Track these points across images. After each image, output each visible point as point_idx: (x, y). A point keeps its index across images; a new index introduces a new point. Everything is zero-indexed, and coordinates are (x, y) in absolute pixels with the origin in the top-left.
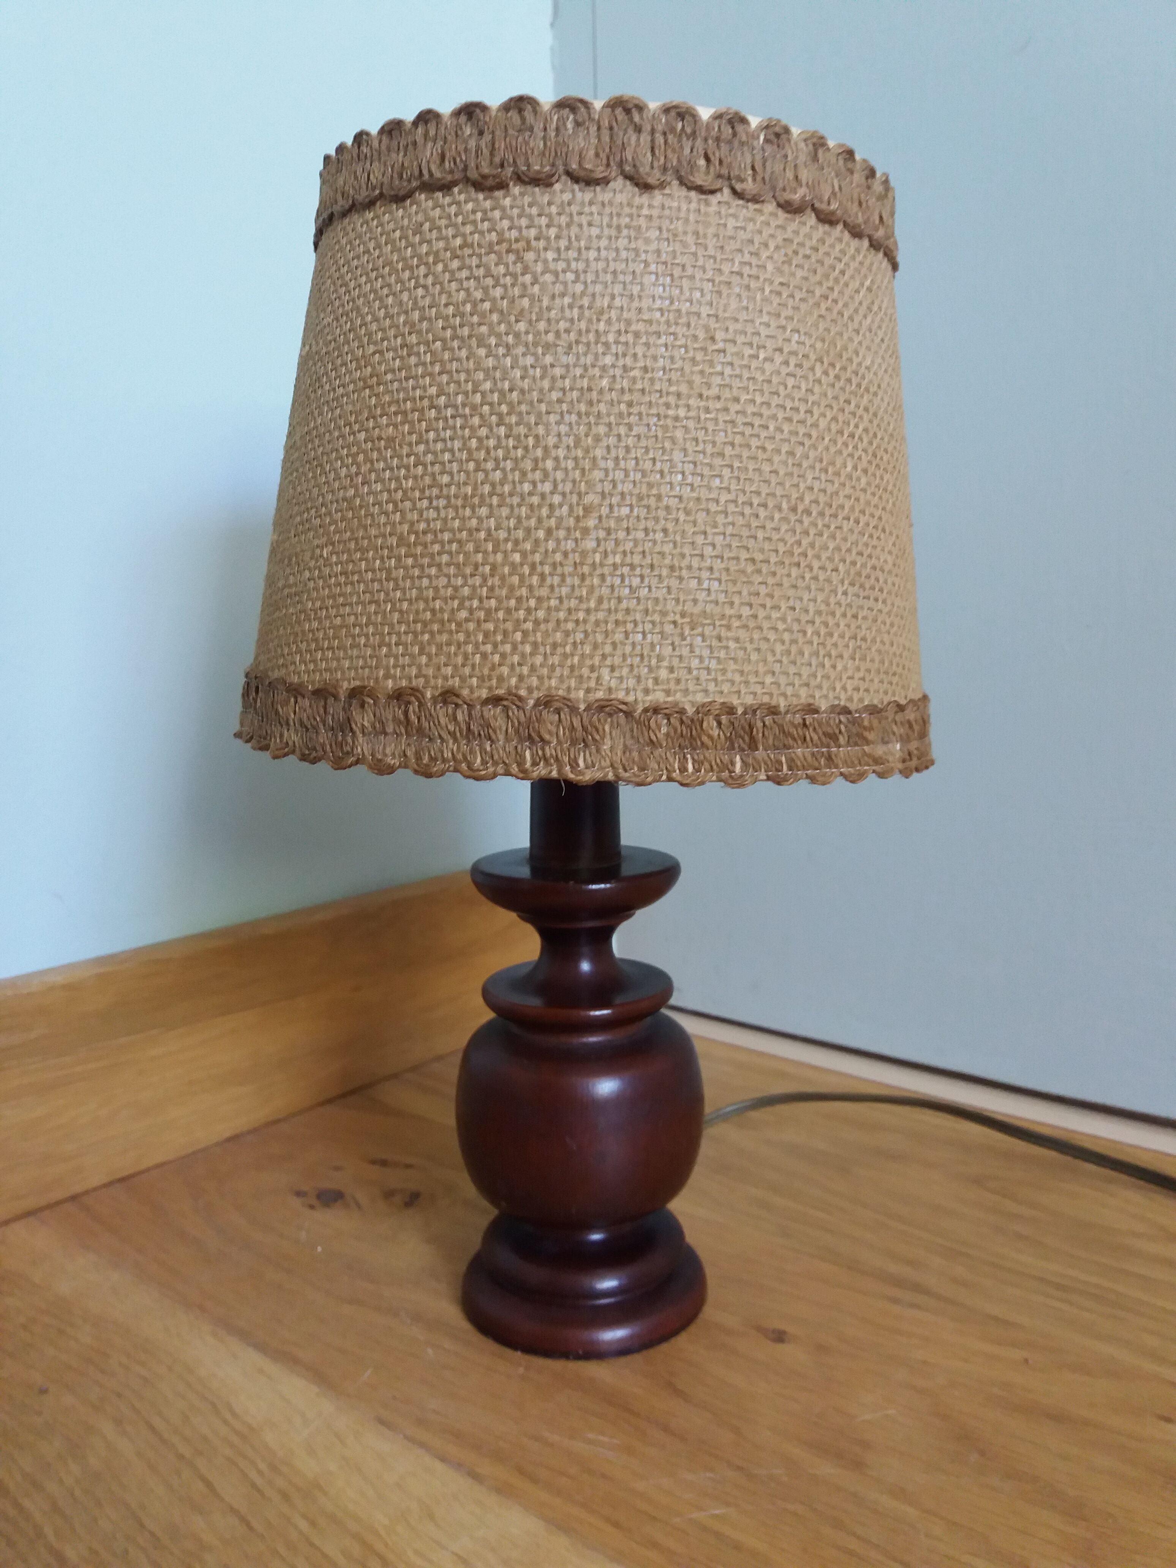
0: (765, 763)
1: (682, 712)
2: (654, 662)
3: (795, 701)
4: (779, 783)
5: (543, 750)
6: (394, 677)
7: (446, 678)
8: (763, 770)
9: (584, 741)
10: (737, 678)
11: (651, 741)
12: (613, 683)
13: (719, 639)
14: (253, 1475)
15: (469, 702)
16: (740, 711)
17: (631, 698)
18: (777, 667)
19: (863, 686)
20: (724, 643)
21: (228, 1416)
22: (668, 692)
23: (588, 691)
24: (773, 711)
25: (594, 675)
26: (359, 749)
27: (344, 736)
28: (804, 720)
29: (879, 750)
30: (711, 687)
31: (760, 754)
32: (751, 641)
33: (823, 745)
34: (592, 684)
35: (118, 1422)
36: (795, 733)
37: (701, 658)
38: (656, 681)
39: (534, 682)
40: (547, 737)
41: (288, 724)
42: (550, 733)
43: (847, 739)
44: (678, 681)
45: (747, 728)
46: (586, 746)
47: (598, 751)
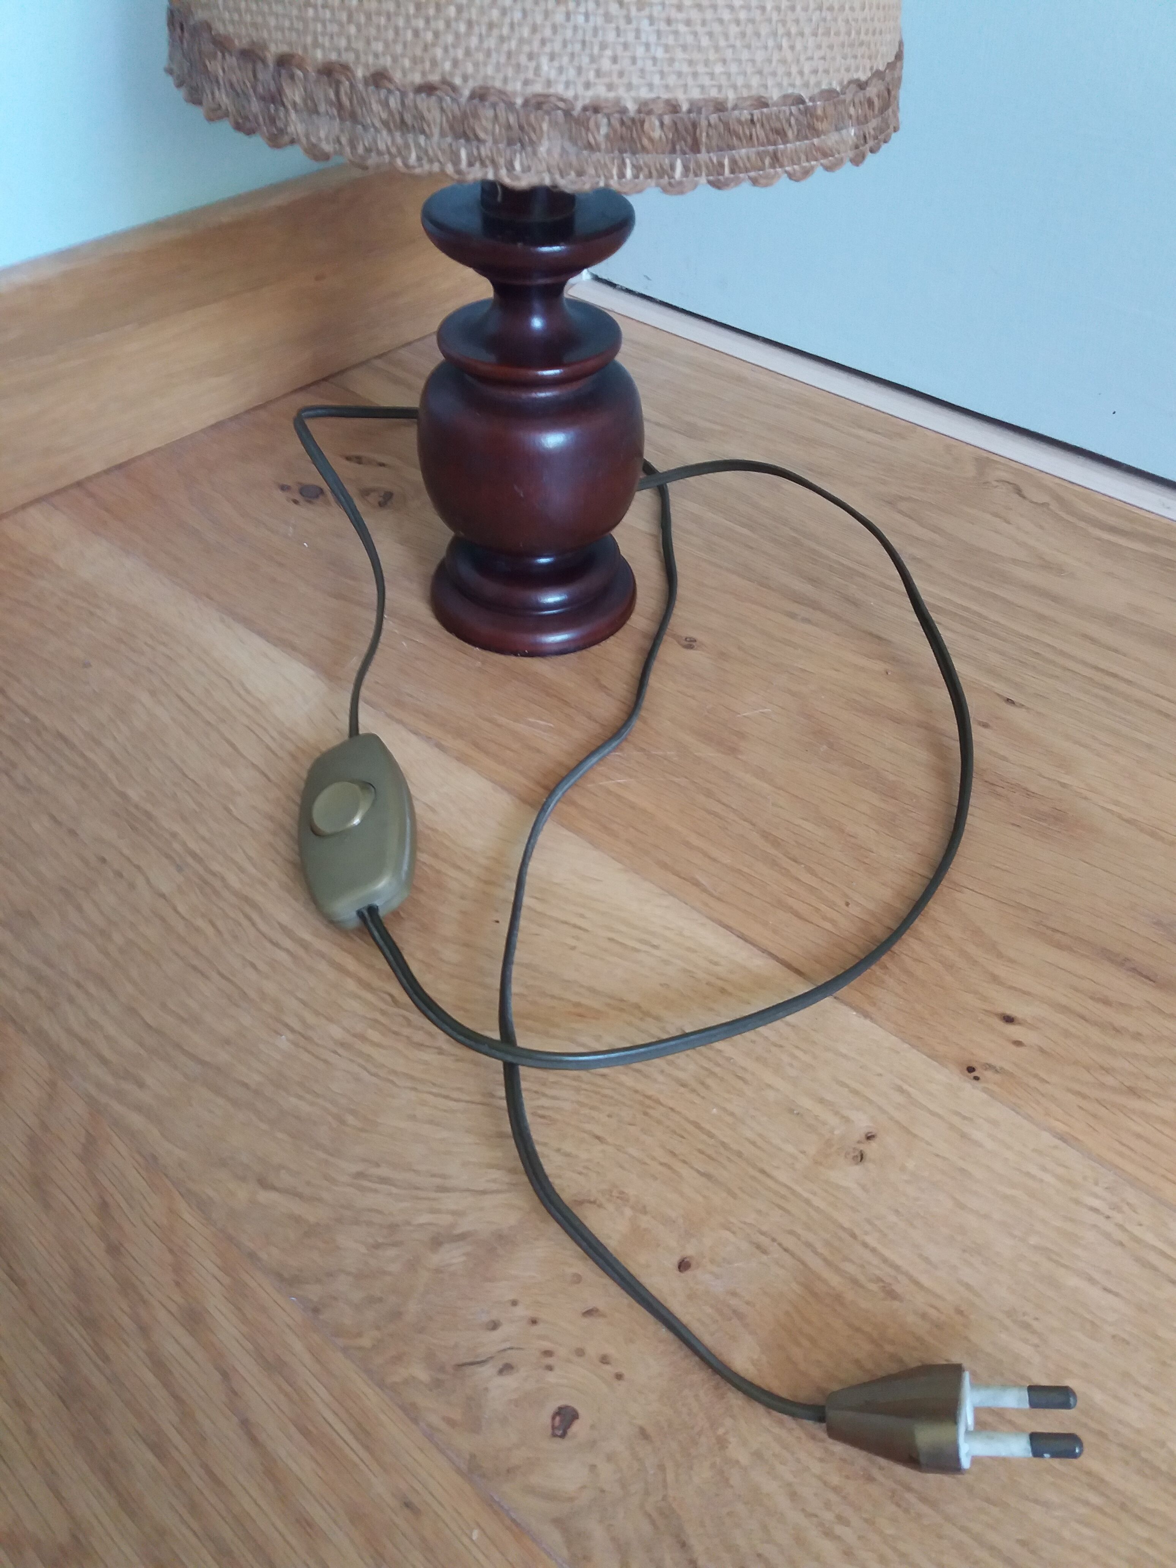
0: (707, 168)
1: (624, 111)
2: (596, 50)
3: (745, 93)
4: (719, 188)
5: (478, 149)
6: (323, 47)
7: (376, 56)
8: (704, 174)
9: (521, 141)
10: (685, 68)
11: (589, 143)
12: (553, 74)
13: (669, 22)
14: (267, 739)
15: (402, 89)
16: (685, 107)
17: (569, 94)
18: (729, 54)
19: (821, 65)
20: (673, 27)
21: (242, 692)
22: (610, 87)
23: (526, 83)
24: (720, 107)
25: (532, 64)
26: (293, 127)
27: (276, 110)
28: (752, 115)
29: (831, 140)
30: (656, 80)
31: (703, 156)
32: (704, 23)
33: (770, 143)
34: (530, 75)
35: (153, 693)
36: (741, 132)
37: (647, 46)
38: (598, 73)
39: (470, 69)
40: (482, 135)
41: (218, 82)
42: (485, 130)
43: (796, 133)
44: (621, 74)
45: (690, 127)
46: (523, 146)
47: (535, 153)
